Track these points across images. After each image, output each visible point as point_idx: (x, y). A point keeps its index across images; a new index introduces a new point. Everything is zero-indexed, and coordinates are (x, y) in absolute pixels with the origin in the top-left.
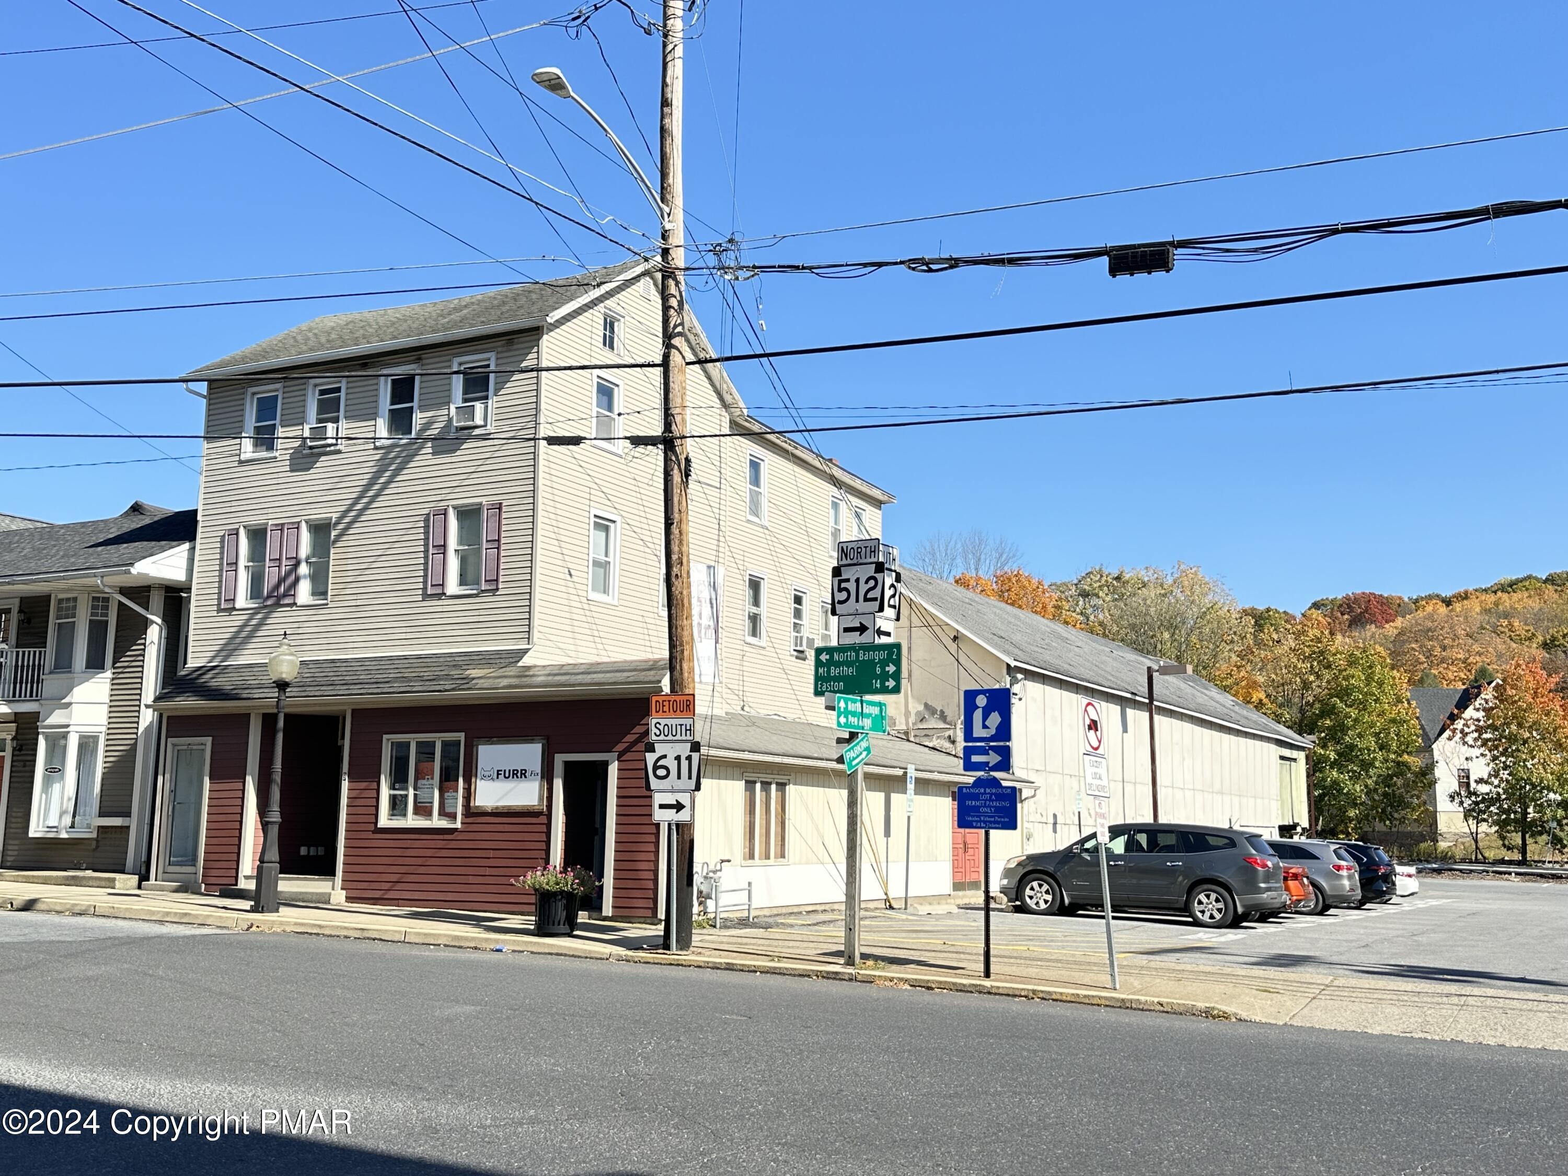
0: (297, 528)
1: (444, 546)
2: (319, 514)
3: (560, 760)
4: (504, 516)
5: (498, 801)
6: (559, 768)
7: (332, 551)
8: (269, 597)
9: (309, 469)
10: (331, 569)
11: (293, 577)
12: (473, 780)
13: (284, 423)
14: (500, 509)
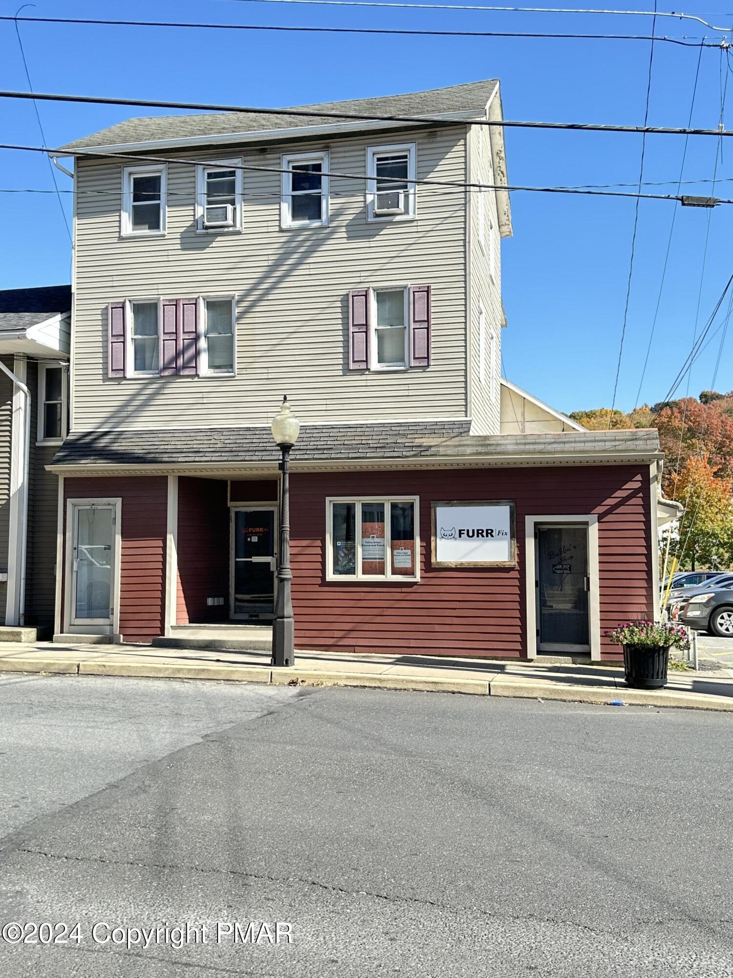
0: (195, 304)
1: (366, 325)
2: (218, 292)
3: (530, 521)
4: (432, 298)
5: (462, 558)
6: (529, 529)
7: (237, 327)
8: (165, 368)
9: (205, 248)
10: (236, 343)
11: (192, 351)
12: (433, 538)
13: (171, 203)
14: (428, 292)
